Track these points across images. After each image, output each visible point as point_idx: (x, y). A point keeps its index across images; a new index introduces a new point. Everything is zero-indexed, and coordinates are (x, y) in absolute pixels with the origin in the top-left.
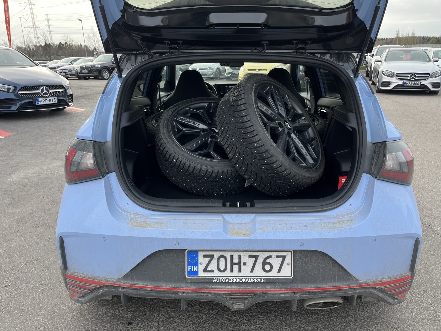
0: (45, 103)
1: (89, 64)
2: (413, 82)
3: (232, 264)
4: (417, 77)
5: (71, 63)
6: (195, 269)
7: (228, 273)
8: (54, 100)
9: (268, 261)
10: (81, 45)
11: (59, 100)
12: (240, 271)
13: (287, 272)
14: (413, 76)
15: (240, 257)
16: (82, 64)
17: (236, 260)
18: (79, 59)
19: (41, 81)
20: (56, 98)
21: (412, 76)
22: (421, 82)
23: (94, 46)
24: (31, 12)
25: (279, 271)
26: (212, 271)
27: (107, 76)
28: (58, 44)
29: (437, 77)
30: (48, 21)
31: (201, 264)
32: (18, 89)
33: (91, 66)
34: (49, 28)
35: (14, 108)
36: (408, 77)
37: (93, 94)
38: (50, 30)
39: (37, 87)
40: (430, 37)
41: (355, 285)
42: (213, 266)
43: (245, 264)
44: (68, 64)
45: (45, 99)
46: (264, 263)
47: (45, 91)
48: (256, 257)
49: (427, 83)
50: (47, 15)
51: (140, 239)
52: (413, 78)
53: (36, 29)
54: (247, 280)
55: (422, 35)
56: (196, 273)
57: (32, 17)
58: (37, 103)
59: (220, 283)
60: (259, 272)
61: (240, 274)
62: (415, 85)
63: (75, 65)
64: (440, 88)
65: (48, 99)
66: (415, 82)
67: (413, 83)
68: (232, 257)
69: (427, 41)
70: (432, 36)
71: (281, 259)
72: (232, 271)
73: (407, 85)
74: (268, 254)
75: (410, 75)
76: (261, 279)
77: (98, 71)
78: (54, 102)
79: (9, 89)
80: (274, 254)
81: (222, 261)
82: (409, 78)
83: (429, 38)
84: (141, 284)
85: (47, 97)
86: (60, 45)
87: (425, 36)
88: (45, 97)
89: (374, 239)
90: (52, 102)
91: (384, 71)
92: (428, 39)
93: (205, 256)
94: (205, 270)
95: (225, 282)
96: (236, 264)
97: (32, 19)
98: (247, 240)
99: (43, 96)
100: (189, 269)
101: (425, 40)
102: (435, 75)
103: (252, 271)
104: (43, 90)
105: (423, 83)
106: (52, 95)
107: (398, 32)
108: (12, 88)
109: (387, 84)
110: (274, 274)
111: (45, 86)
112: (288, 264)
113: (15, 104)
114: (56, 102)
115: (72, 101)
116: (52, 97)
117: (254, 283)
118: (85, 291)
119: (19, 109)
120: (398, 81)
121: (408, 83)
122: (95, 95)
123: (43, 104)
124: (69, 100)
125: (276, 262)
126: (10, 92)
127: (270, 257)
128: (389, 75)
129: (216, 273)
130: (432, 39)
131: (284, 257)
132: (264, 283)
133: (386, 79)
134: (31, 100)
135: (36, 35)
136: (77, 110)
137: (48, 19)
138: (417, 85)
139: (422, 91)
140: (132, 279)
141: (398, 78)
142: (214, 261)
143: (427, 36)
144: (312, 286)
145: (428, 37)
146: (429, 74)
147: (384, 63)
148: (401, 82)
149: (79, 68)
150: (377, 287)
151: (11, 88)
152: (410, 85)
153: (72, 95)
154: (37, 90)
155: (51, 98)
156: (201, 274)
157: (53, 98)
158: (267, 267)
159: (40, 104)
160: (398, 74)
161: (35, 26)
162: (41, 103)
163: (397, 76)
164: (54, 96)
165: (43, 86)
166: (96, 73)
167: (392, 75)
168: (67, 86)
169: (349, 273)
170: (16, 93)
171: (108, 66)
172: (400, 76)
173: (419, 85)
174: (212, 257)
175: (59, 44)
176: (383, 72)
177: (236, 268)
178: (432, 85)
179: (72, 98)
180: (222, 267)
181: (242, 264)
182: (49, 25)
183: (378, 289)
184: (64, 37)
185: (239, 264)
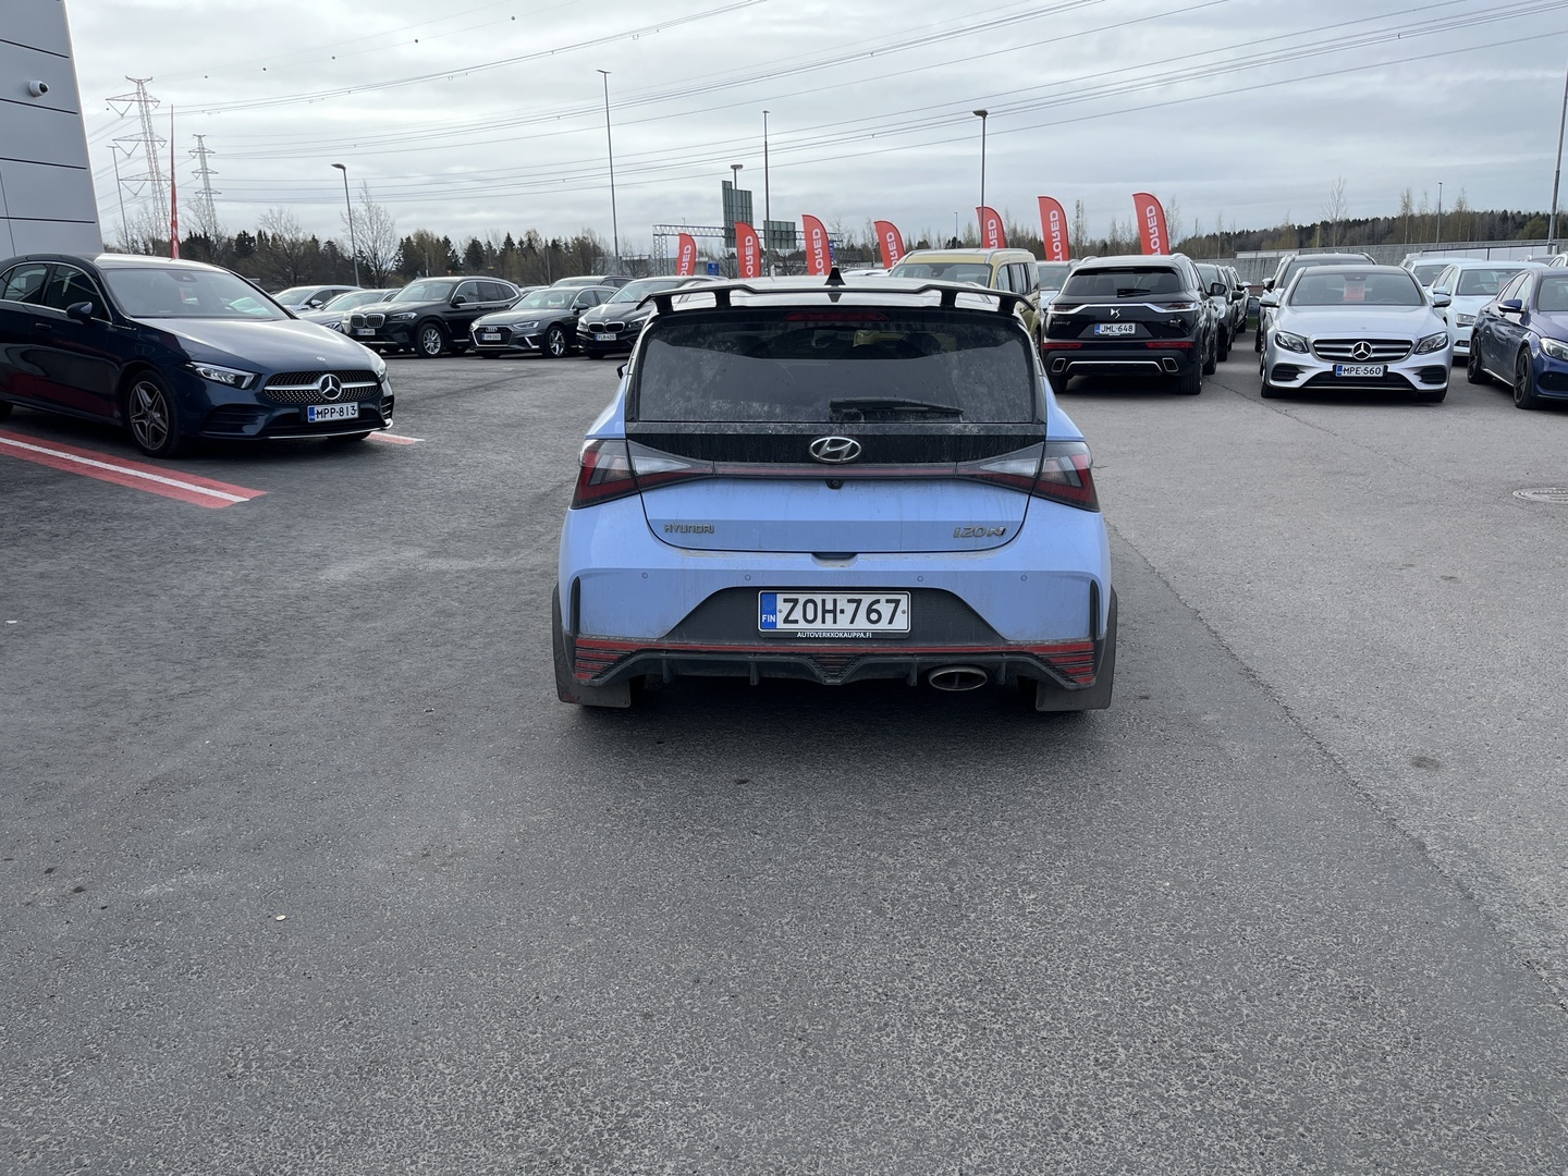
0: (328, 418)
1: (381, 308)
2: (1363, 367)
3: (825, 611)
4: (1375, 351)
5: (309, 303)
6: (771, 618)
7: (818, 624)
8: (350, 411)
9: (874, 607)
10: (314, 240)
11: (361, 411)
12: (835, 622)
13: (902, 623)
14: (1362, 350)
15: (835, 601)
16: (357, 309)
17: (829, 606)
18: (335, 293)
19: (320, 359)
20: (356, 404)
21: (1358, 348)
22: (1386, 367)
23: (371, 245)
24: (144, 127)
25: (891, 622)
26: (796, 622)
27: (436, 347)
28: (236, 237)
29: (1436, 349)
30: (203, 159)
31: (780, 612)
32: (264, 379)
33: (387, 316)
34: (206, 180)
35: (250, 430)
36: (1349, 350)
37: (423, 400)
38: (208, 189)
39: (309, 375)
40: (1527, 213)
41: (1000, 647)
42: (797, 614)
43: (842, 611)
44: (300, 307)
45: (329, 407)
46: (870, 611)
47: (331, 386)
48: (859, 602)
49: (1405, 367)
50: (200, 137)
51: (696, 572)
52: (1362, 355)
53: (160, 185)
54: (845, 635)
55: (1499, 208)
56: (774, 624)
57: (147, 145)
58: (309, 417)
59: (808, 639)
60: (862, 623)
61: (835, 626)
62: (1369, 375)
63: (331, 310)
64: (1445, 384)
65: (337, 407)
66: (1370, 368)
67: (1362, 370)
68: (824, 601)
69: (1517, 228)
70: (1533, 212)
71: (893, 605)
72: (824, 622)
73: (1346, 374)
74: (875, 597)
75: (1352, 347)
76: (865, 634)
77: (407, 331)
78: (350, 416)
79: (240, 379)
80: (882, 598)
81: (810, 607)
82: (1350, 355)
83: (1525, 216)
84: (694, 644)
85: (334, 402)
86: (244, 238)
87: (1509, 212)
88: (329, 402)
89: (1024, 576)
90: (345, 417)
91: (1282, 334)
92: (1518, 219)
93: (786, 601)
94: (786, 621)
95: (814, 638)
96: (829, 611)
97: (148, 151)
98: (845, 572)
99: (325, 399)
100: (764, 619)
101: (1510, 224)
102: (1429, 346)
103: (852, 622)
104: (325, 384)
105: (1393, 368)
106: (348, 396)
107: (1408, 197)
108: (249, 377)
109: (1290, 371)
110: (883, 625)
111: (330, 372)
112: (904, 612)
113: (251, 420)
114: (356, 415)
115: (390, 416)
116: (347, 401)
117: (855, 639)
118: (606, 664)
119: (265, 431)
120: (1318, 362)
121: (1349, 370)
122: (427, 401)
123: (324, 419)
124: (385, 410)
125: (886, 609)
126: (243, 386)
127: (878, 601)
128: (1295, 344)
129: (802, 625)
130: (1533, 221)
131: (897, 602)
132: (869, 639)
133: (1284, 357)
134: (297, 410)
135: (160, 205)
136: (399, 440)
137: (202, 151)
138: (1375, 375)
139: (1392, 394)
140: (681, 637)
141: (1321, 356)
142: (799, 607)
143: (1515, 211)
144: (938, 646)
145: (1519, 212)
146: (1409, 342)
147: (1287, 311)
148: (1328, 367)
149: (348, 322)
150: (1036, 653)
151: (244, 377)
152: (1353, 374)
153: (391, 398)
154: (311, 383)
155: (344, 406)
156: (781, 625)
157: (349, 405)
158: (874, 616)
159: (316, 420)
160: (1317, 342)
161: (158, 173)
162: (320, 419)
163: (1317, 349)
164: (351, 401)
165: (326, 372)
166: (400, 338)
167: (1301, 344)
168: (381, 373)
169: (992, 629)
170: (259, 390)
171: (440, 315)
172: (1324, 348)
173: (1381, 375)
174: (795, 602)
175: (240, 235)
176: (1278, 336)
177: (829, 617)
178: (1422, 376)
179: (391, 407)
180: (810, 616)
181: (838, 611)
182: (205, 171)
183: (1037, 658)
184: (270, 216)
185: (834, 611)
